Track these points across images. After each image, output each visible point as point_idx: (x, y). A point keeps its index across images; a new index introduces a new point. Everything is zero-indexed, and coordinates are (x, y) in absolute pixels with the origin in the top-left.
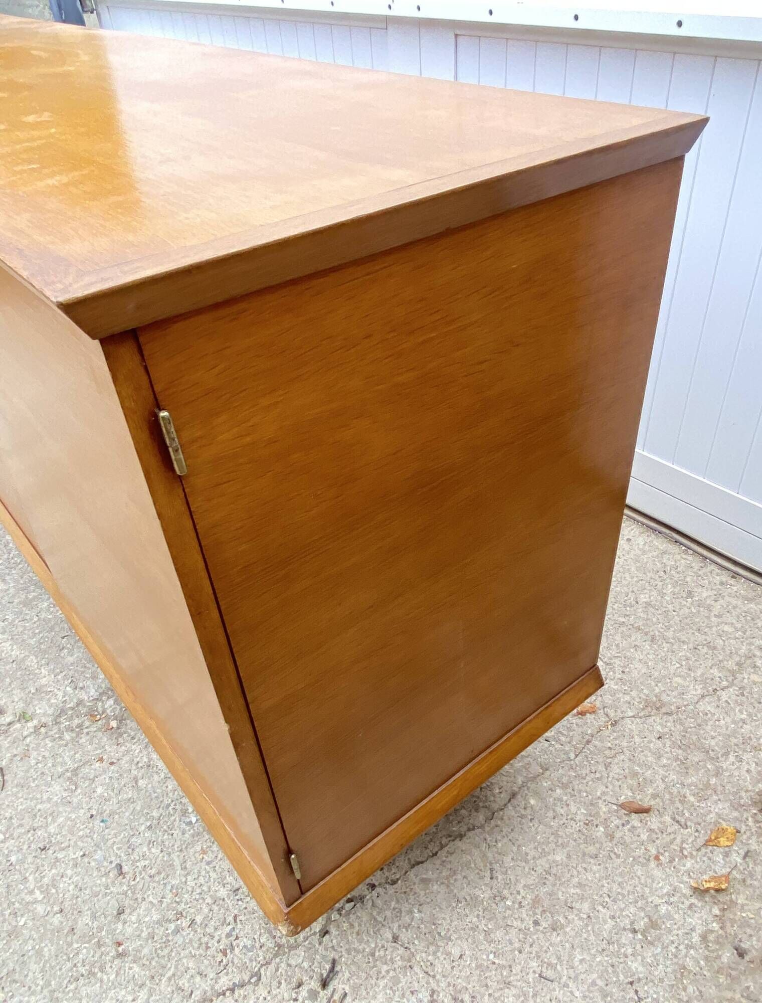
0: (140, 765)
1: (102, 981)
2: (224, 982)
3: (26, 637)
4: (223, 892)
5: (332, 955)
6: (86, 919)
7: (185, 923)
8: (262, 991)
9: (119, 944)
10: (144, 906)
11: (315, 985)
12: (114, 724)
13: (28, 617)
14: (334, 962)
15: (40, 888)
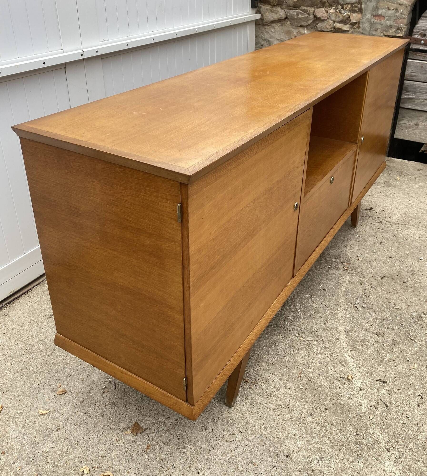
0: (352, 251)
1: (403, 236)
2: (384, 221)
3: (333, 301)
4: (368, 227)
5: (364, 210)
6: (395, 243)
7: (380, 230)
8: (380, 216)
9: (394, 237)
10: (383, 236)
11: (372, 211)
12: (345, 264)
13: (324, 306)
14: (365, 209)
15: (399, 253)
